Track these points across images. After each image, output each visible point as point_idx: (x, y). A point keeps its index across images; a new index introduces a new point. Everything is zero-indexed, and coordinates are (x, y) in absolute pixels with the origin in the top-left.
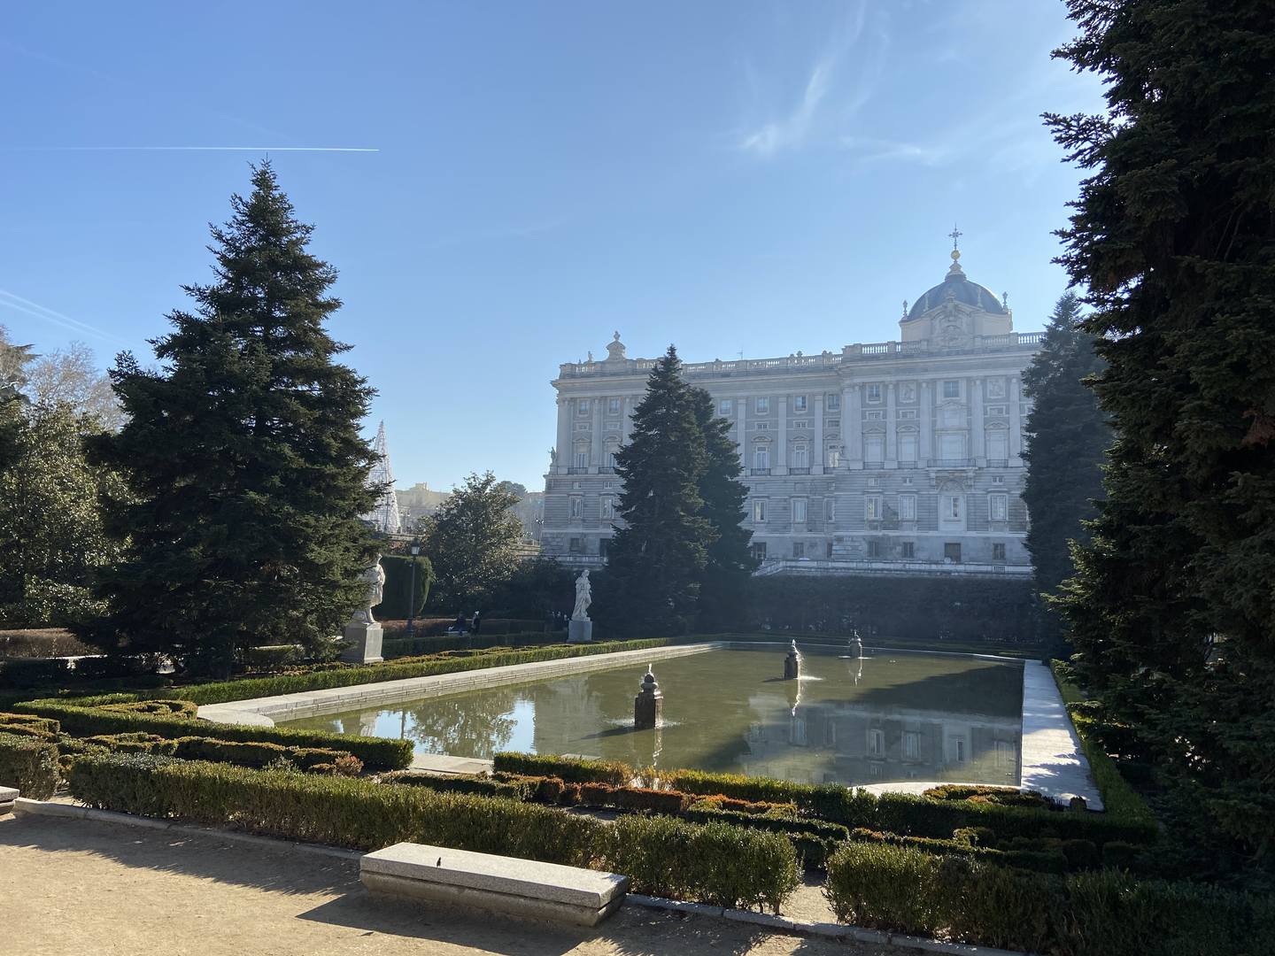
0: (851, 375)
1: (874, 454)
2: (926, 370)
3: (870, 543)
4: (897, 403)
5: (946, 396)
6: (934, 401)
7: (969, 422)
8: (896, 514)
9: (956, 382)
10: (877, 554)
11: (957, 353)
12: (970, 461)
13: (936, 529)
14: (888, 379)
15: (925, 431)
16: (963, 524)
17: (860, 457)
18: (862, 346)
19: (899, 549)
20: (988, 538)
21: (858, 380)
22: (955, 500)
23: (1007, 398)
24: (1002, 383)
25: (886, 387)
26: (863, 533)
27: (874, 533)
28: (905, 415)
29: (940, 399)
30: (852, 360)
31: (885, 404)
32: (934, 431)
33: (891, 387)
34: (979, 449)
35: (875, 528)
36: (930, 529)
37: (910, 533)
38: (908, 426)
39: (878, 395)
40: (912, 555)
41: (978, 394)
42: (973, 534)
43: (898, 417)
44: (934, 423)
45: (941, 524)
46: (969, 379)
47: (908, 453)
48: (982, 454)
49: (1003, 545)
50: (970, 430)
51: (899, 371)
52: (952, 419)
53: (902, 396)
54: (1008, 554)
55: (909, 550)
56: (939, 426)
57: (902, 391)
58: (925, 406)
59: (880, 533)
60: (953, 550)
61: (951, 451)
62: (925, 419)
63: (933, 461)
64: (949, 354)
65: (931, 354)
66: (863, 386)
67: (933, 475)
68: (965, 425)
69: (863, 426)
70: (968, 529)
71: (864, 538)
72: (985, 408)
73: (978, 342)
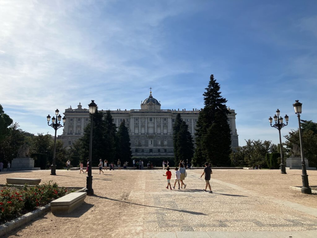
0: (132, 115)
1: (137, 131)
2: (146, 115)
3: (136, 150)
4: (141, 122)
5: (150, 120)
6: (148, 122)
7: (154, 126)
8: (141, 143)
9: (152, 118)
10: (137, 152)
11: (152, 113)
12: (154, 133)
13: (148, 146)
14: (139, 117)
15: (146, 127)
16: (153, 146)
17: (134, 132)
18: (134, 110)
19: (141, 150)
20: (157, 148)
21: (134, 117)
22: (152, 141)
23: (161, 122)
24: (160, 119)
25: (139, 118)
26: (134, 147)
27: (136, 147)
28: (142, 124)
29: (149, 121)
30: (132, 113)
31: (139, 122)
32: (148, 127)
33: (140, 118)
34: (156, 131)
35: (137, 146)
36: (147, 146)
37: (143, 147)
38: (143, 126)
39: (137, 120)
40: (143, 152)
41: (156, 120)
42: (155, 147)
43: (141, 124)
44: (148, 126)
45: (149, 146)
46: (154, 118)
47: (143, 131)
48: (156, 132)
49: (160, 150)
50: (154, 128)
51: (142, 115)
52: (151, 125)
53: (142, 120)
54: (160, 151)
55: (143, 151)
56: (149, 126)
57: (142, 119)
58: (146, 122)
59: (138, 147)
60: (151, 150)
61: (151, 131)
62: (146, 125)
63: (148, 133)
64: (150, 113)
65: (147, 112)
66: (134, 118)
67: (148, 136)
68: (153, 126)
69: (134, 126)
70: (154, 146)
71: (134, 148)
72: (157, 123)
73: (156, 111)
